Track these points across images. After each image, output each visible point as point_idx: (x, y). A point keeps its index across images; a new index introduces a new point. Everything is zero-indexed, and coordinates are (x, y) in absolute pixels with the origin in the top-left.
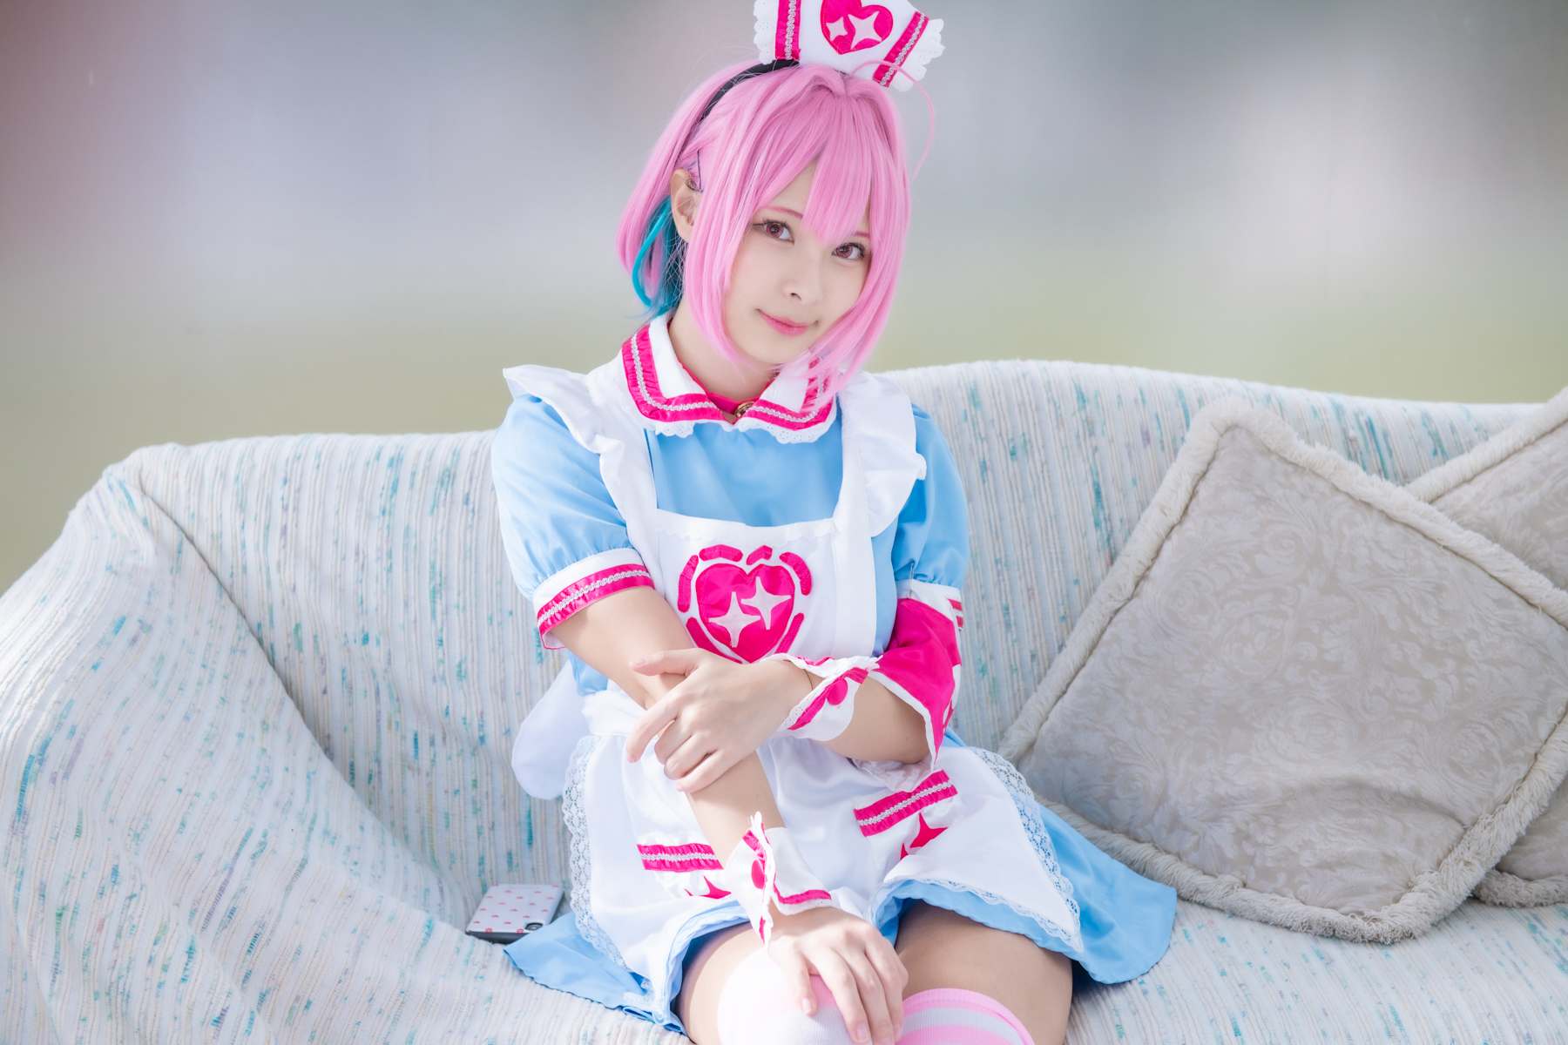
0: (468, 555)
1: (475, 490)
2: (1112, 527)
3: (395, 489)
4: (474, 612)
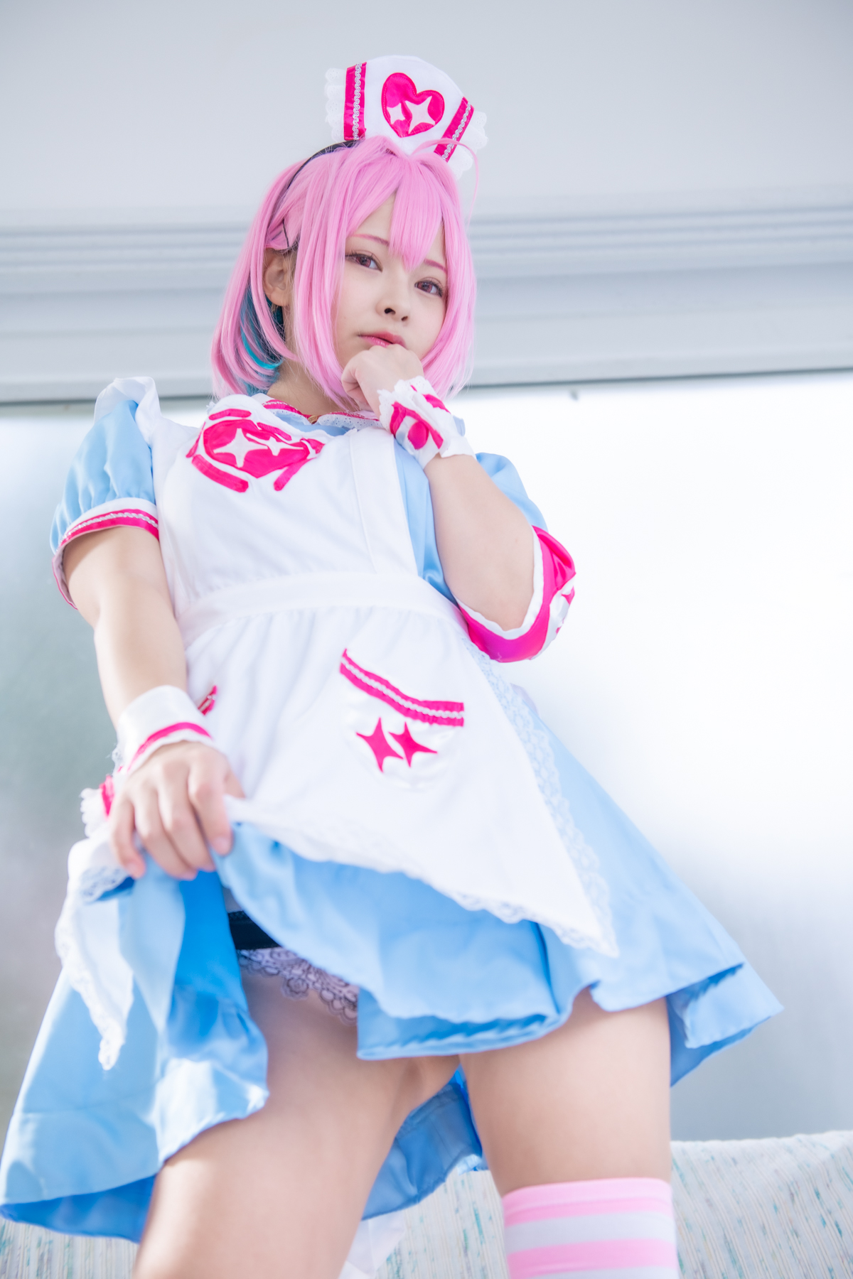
2: (401, 1261)
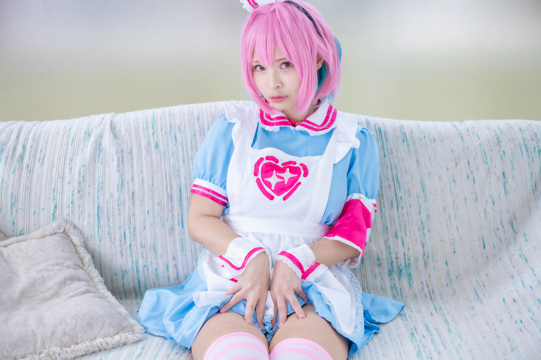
0: (27, 189)
1: (31, 162)
4: (28, 211)
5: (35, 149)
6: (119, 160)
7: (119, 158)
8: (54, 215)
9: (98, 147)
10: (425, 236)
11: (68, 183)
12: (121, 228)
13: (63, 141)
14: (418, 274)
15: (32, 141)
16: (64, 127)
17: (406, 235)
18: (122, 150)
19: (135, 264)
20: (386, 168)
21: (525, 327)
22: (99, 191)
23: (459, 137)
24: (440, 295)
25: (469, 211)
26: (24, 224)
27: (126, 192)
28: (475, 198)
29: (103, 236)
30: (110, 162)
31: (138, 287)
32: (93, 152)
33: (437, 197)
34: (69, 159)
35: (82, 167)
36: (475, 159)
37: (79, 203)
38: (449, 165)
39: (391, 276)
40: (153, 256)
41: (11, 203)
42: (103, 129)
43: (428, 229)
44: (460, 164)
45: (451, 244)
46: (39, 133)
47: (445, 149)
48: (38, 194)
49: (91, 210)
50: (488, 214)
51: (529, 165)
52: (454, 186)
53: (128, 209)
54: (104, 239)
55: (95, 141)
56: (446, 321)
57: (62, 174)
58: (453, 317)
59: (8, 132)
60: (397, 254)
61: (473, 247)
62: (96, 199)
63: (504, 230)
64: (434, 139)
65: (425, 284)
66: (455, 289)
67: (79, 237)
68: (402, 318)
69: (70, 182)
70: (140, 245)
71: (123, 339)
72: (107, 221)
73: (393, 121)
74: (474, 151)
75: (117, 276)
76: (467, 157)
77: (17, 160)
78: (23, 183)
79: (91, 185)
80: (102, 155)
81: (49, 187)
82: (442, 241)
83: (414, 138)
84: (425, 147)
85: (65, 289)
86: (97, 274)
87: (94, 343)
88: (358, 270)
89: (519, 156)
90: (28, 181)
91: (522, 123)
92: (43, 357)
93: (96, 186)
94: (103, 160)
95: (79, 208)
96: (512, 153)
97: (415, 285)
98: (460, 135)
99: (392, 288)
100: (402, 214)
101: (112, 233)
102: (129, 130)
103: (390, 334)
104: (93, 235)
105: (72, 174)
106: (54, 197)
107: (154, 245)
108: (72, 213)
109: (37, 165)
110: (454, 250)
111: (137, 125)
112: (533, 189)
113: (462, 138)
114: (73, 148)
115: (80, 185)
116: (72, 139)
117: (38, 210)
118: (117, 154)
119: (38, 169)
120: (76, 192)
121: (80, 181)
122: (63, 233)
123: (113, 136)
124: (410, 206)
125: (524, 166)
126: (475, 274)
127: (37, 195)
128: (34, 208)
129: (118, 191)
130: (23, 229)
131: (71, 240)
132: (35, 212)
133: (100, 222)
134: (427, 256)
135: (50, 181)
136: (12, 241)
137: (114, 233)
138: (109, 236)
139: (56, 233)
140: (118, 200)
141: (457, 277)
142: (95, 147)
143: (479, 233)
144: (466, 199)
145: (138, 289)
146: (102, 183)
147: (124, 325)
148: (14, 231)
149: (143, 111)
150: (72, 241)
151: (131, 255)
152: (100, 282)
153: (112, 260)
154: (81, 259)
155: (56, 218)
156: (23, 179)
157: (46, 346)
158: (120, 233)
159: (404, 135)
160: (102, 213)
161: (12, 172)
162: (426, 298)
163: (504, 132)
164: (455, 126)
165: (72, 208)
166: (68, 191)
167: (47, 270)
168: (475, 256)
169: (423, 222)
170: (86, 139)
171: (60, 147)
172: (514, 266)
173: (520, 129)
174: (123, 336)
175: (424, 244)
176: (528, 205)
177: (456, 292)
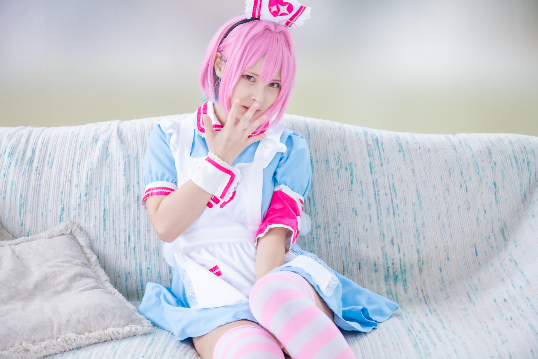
0: (36, 191)
1: (40, 166)
3: (10, 167)
4: (36, 212)
5: (44, 153)
6: (125, 164)
7: (125, 163)
8: (61, 217)
9: (105, 151)
10: (420, 243)
11: (76, 186)
12: (126, 231)
13: (71, 145)
14: (413, 280)
15: (41, 145)
16: (72, 133)
17: (402, 242)
18: (128, 155)
19: (138, 266)
20: (383, 177)
21: (515, 323)
22: (105, 194)
23: (452, 148)
24: (435, 299)
25: (462, 219)
26: (32, 225)
27: (132, 196)
28: (468, 207)
29: (108, 238)
30: (117, 166)
31: (141, 290)
32: (100, 157)
33: (432, 205)
34: (77, 163)
35: (89, 170)
36: (468, 170)
37: (85, 206)
38: (443, 175)
39: (387, 282)
40: (157, 259)
41: (20, 204)
42: (110, 135)
43: (423, 236)
44: (453, 174)
45: (445, 251)
46: (48, 138)
47: (439, 159)
48: (46, 195)
49: (97, 212)
50: (480, 222)
51: (518, 176)
52: (448, 194)
53: (133, 213)
54: (109, 242)
55: (102, 146)
56: (440, 320)
57: (70, 177)
58: (447, 317)
59: (18, 136)
60: (393, 260)
61: (466, 254)
62: (102, 202)
63: (496, 238)
64: (429, 150)
65: (419, 289)
66: (448, 293)
67: (85, 238)
68: (398, 317)
69: (77, 185)
70: (144, 248)
71: (133, 329)
72: (113, 223)
73: (390, 132)
74: (467, 162)
75: (121, 278)
76: (460, 168)
77: (27, 163)
78: (32, 185)
79: (98, 188)
80: (109, 159)
81: (57, 189)
82: (436, 247)
83: (410, 149)
84: (420, 157)
85: (76, 284)
86: (103, 273)
87: (107, 332)
88: (355, 275)
89: (509, 167)
90: (37, 183)
91: (512, 137)
92: (60, 342)
93: (103, 190)
94: (109, 165)
95: (86, 210)
96: (502, 164)
97: (410, 290)
98: (454, 146)
99: (388, 293)
100: (398, 221)
101: (117, 236)
102: (135, 136)
103: (387, 329)
104: (99, 237)
105: (80, 177)
106: (62, 199)
107: (158, 248)
108: (78, 216)
109: (46, 168)
110: (448, 256)
111: (143, 132)
112: (522, 200)
113: (455, 149)
114: (80, 153)
115: (87, 188)
116: (80, 144)
117: (46, 212)
118: (124, 158)
119: (46, 172)
120: (83, 194)
121: (87, 184)
122: (70, 234)
123: (120, 141)
124: (406, 213)
125: (513, 176)
126: (468, 279)
127: (45, 198)
128: (42, 209)
129: (124, 195)
130: (31, 230)
131: (78, 241)
132: (43, 214)
133: (106, 224)
134: (422, 262)
135: (58, 184)
136: (21, 240)
137: (119, 236)
138: (114, 239)
139: (62, 235)
140: (124, 203)
141: (450, 283)
142: (102, 151)
143: (471, 241)
144: (459, 207)
145: (141, 291)
146: (109, 187)
147: (133, 317)
148: (21, 232)
149: (148, 119)
150: (78, 243)
151: (135, 258)
152: (107, 280)
153: (116, 262)
154: (88, 259)
155: (63, 220)
156: (32, 181)
157: (62, 333)
158: (125, 236)
159: (400, 145)
160: (108, 216)
161: (21, 174)
162: (421, 302)
163: (495, 145)
164: (448, 138)
165: (79, 211)
166: (76, 194)
167: (58, 266)
168: (467, 263)
169: (418, 229)
170: (94, 144)
171: (68, 151)
172: (504, 270)
173: (510, 142)
174: (133, 327)
175: (419, 251)
176: (518, 214)
177: (449, 296)
